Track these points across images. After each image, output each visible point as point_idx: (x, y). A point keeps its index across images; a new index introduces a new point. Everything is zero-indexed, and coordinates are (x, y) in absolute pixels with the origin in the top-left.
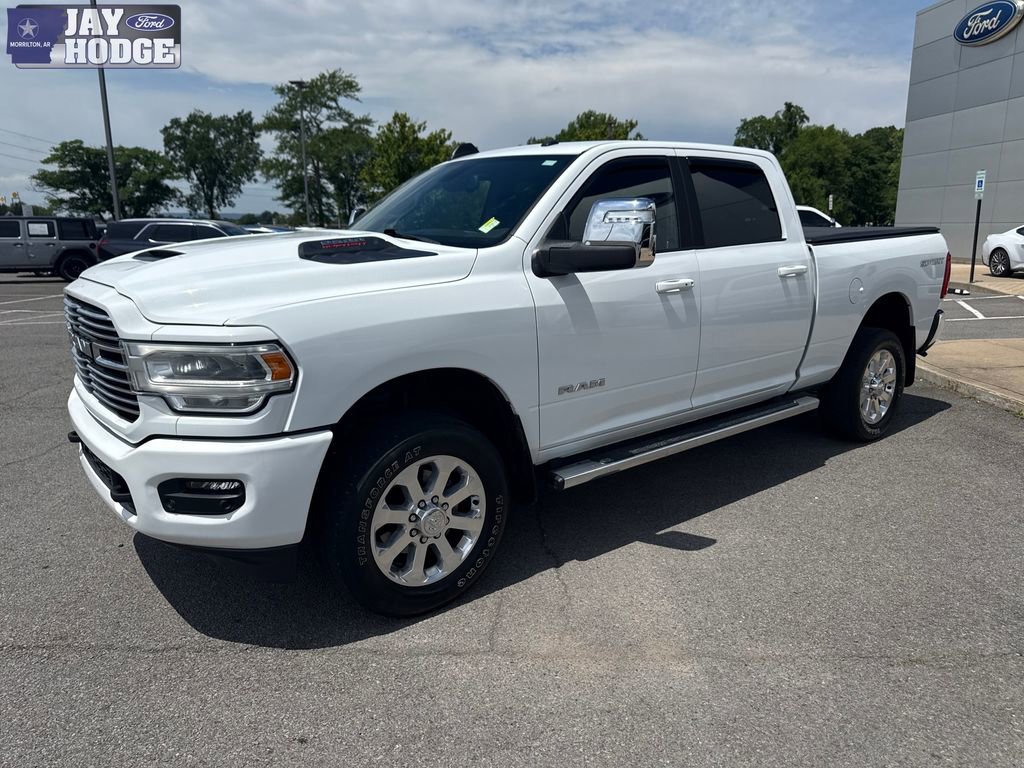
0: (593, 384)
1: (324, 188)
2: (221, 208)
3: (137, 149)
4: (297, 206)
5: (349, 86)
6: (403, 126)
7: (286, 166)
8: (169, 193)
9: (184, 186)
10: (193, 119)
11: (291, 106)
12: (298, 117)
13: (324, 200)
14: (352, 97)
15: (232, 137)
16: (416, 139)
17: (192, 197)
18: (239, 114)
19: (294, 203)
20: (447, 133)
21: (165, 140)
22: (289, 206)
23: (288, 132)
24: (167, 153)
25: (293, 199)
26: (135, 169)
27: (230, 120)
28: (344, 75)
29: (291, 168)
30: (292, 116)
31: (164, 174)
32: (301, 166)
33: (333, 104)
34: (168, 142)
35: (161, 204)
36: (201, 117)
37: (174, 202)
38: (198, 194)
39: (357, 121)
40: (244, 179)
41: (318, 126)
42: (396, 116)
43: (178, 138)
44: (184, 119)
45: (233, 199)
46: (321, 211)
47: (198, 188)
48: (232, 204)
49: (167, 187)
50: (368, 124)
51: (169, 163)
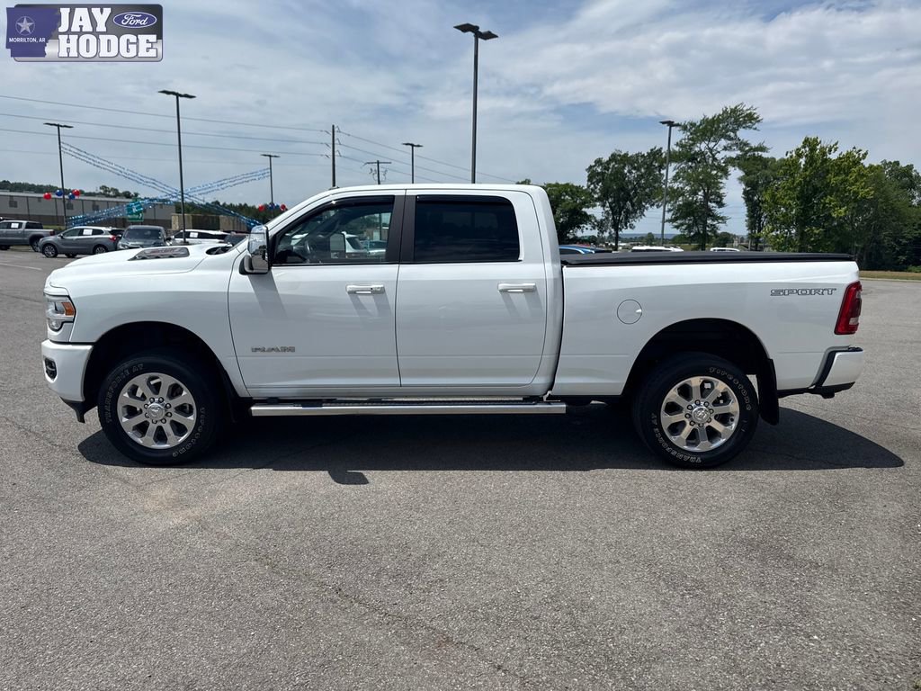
0: (284, 349)
1: (711, 210)
2: (623, 230)
3: (567, 184)
4: (684, 227)
5: (750, 119)
6: (813, 150)
7: (678, 193)
8: (586, 218)
9: (597, 212)
10: (613, 158)
11: (692, 139)
12: (697, 149)
13: (709, 222)
14: (750, 127)
15: (643, 170)
16: (825, 161)
17: (602, 220)
18: (652, 150)
19: (682, 225)
20: (862, 153)
21: (588, 176)
22: (677, 227)
23: (686, 164)
24: (589, 187)
25: (679, 222)
26: (564, 200)
27: (643, 156)
28: (745, 109)
29: (683, 195)
30: (691, 149)
31: (584, 204)
32: (695, 193)
33: (732, 134)
34: (590, 179)
35: (579, 227)
36: (620, 155)
37: (589, 226)
38: (607, 218)
39: (751, 149)
40: (648, 205)
41: (713, 156)
42: (806, 141)
43: (598, 173)
44: (606, 159)
45: (633, 222)
46: (705, 231)
47: (608, 214)
48: (632, 227)
49: (585, 213)
50: (761, 151)
51: (589, 194)
